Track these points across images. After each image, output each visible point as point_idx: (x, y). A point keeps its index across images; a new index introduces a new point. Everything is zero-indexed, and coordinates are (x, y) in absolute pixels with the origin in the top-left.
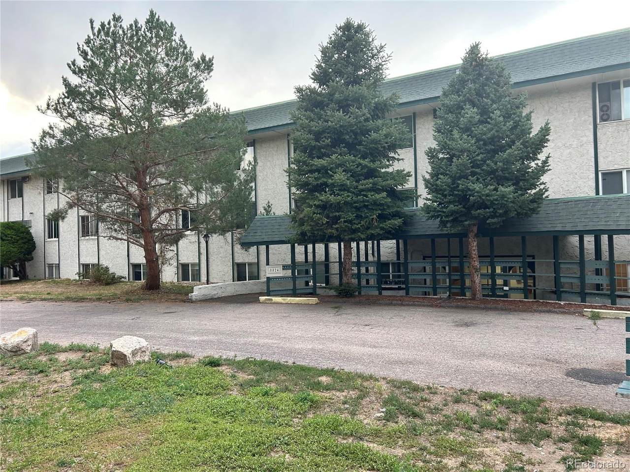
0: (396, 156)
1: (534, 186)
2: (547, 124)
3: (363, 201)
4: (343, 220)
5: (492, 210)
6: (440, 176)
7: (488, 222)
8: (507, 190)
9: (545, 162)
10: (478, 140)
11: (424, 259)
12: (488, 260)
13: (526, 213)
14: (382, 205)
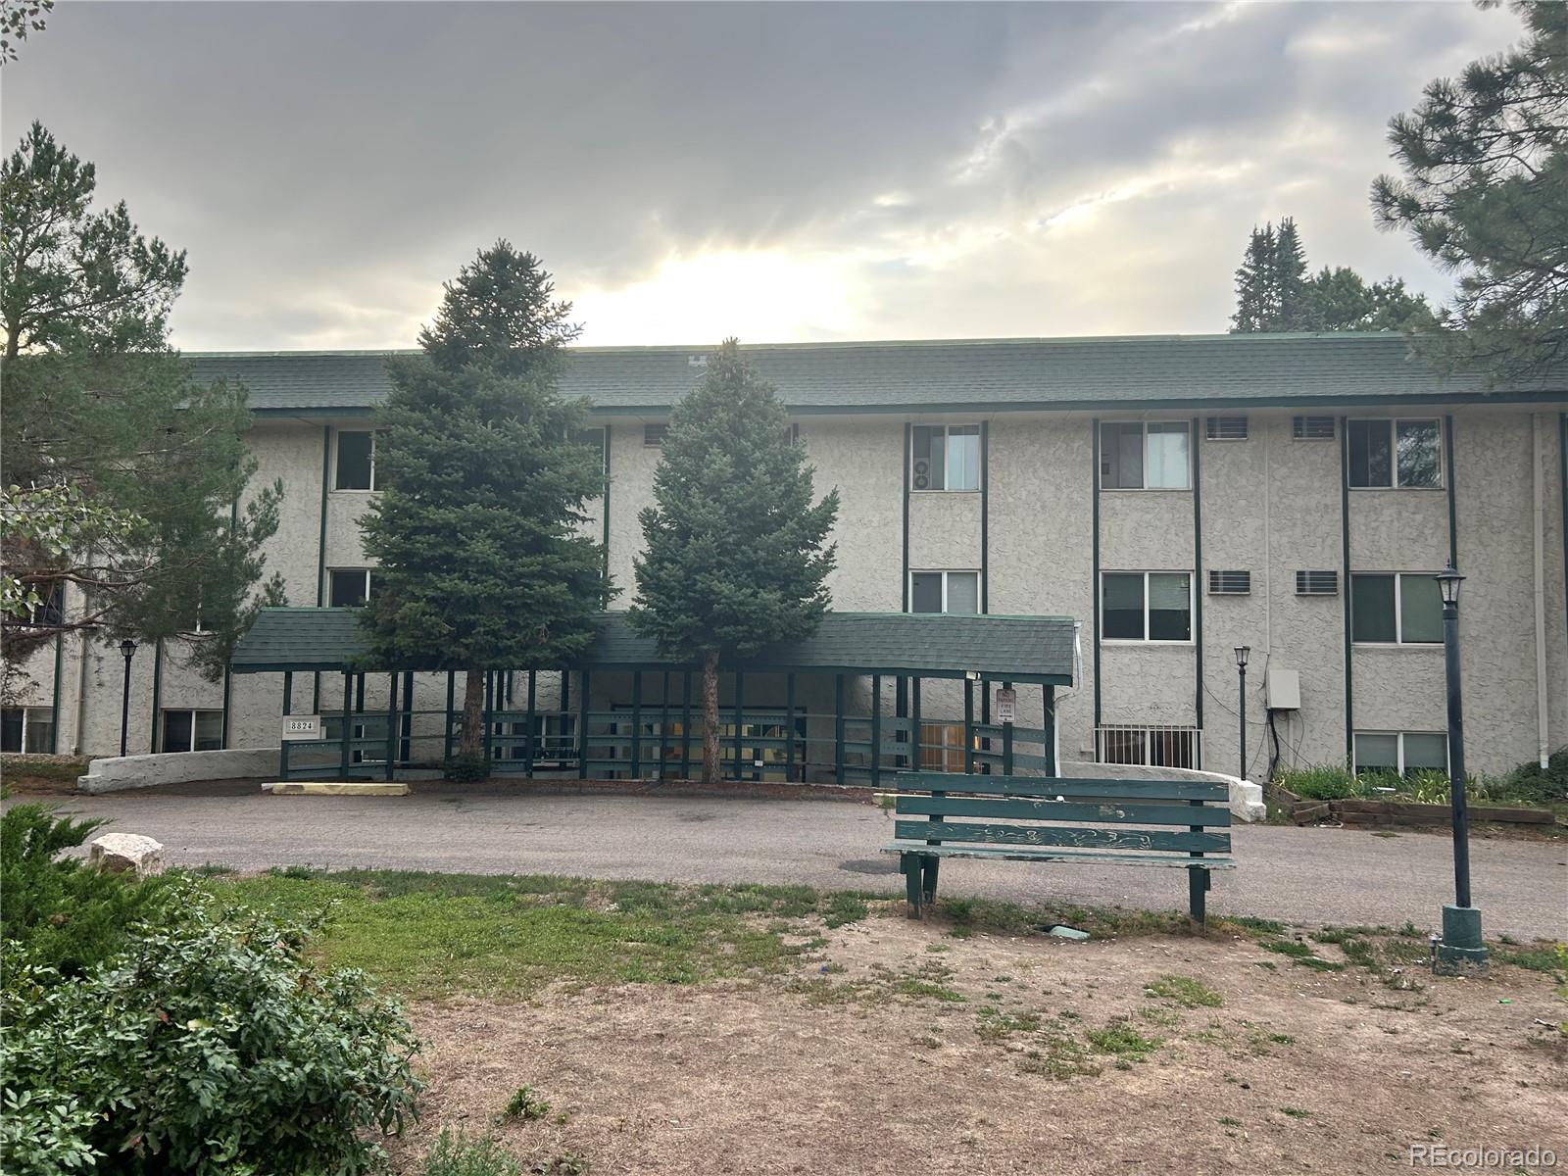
0: (581, 513)
1: (810, 593)
2: (835, 493)
3: (523, 596)
4: (482, 629)
5: (746, 628)
6: (666, 564)
7: (739, 647)
8: (771, 596)
9: (829, 554)
10: (730, 510)
11: (613, 710)
12: (733, 713)
13: (797, 636)
14: (555, 604)
